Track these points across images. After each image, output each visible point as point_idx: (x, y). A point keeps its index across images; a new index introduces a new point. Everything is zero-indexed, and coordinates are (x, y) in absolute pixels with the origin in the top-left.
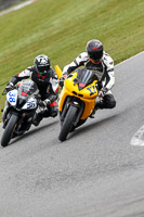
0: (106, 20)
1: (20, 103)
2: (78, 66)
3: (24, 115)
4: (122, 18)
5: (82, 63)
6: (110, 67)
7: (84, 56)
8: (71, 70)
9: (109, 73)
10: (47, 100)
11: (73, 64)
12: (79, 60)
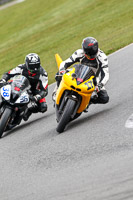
0: (102, 12)
1: (14, 98)
2: (74, 62)
3: (17, 109)
4: (117, 10)
5: (78, 60)
6: (105, 63)
7: (80, 52)
8: (68, 65)
9: (104, 70)
10: (38, 96)
11: (69, 61)
12: (74, 57)
